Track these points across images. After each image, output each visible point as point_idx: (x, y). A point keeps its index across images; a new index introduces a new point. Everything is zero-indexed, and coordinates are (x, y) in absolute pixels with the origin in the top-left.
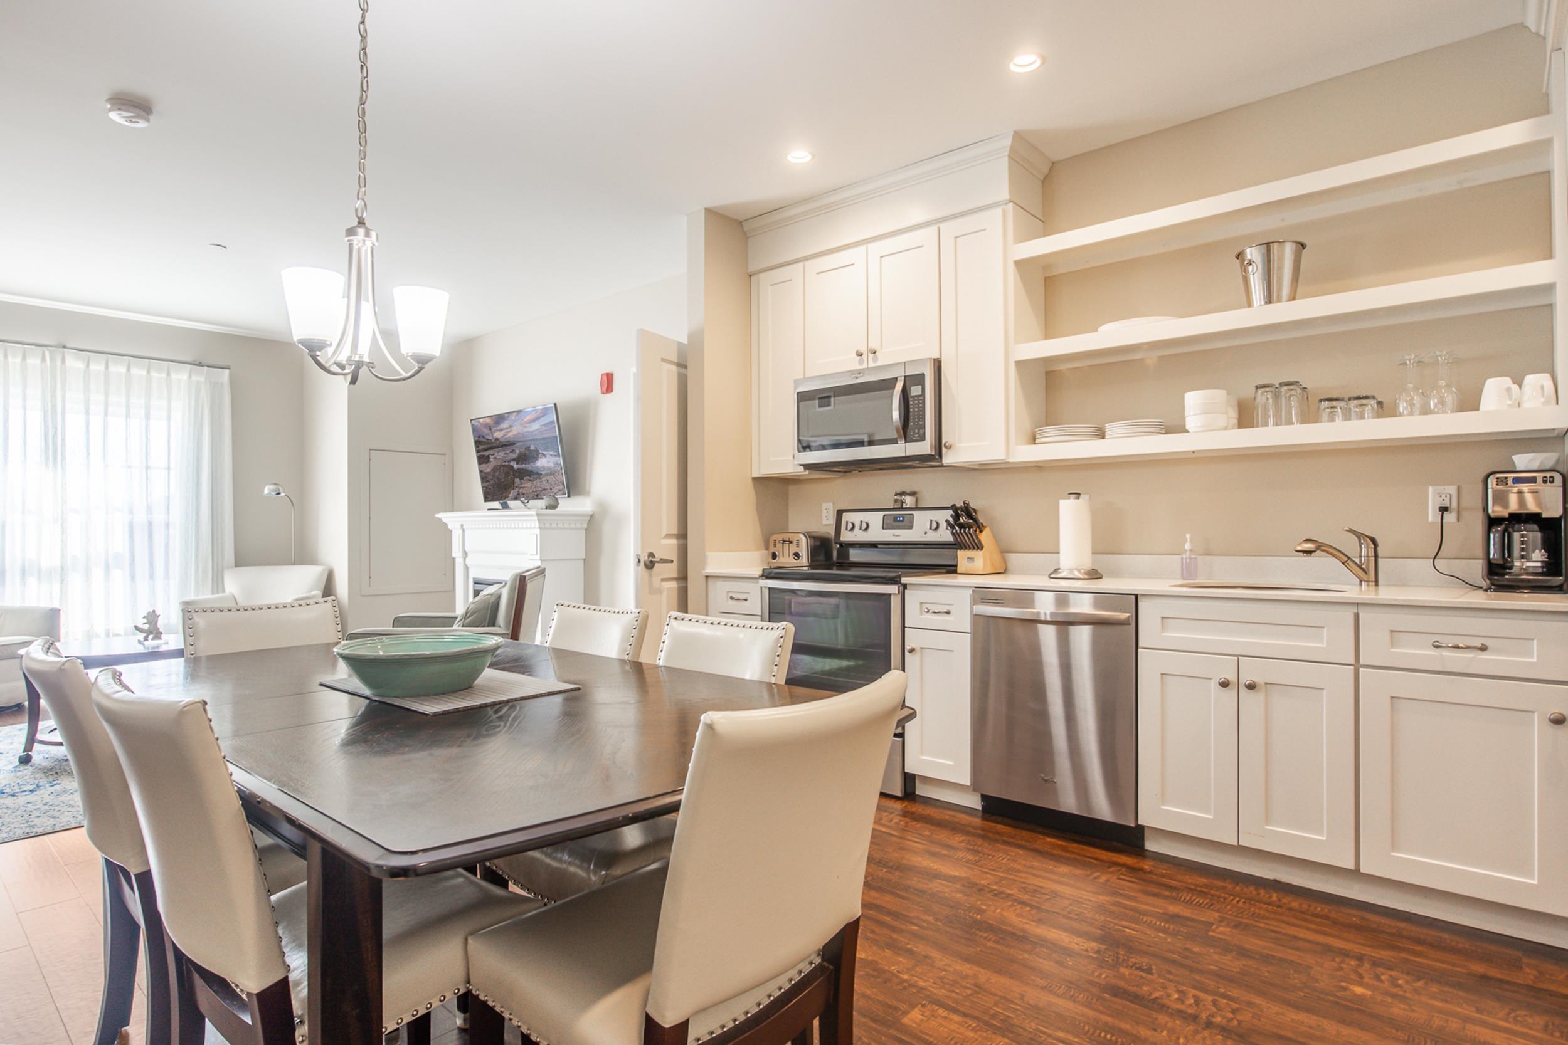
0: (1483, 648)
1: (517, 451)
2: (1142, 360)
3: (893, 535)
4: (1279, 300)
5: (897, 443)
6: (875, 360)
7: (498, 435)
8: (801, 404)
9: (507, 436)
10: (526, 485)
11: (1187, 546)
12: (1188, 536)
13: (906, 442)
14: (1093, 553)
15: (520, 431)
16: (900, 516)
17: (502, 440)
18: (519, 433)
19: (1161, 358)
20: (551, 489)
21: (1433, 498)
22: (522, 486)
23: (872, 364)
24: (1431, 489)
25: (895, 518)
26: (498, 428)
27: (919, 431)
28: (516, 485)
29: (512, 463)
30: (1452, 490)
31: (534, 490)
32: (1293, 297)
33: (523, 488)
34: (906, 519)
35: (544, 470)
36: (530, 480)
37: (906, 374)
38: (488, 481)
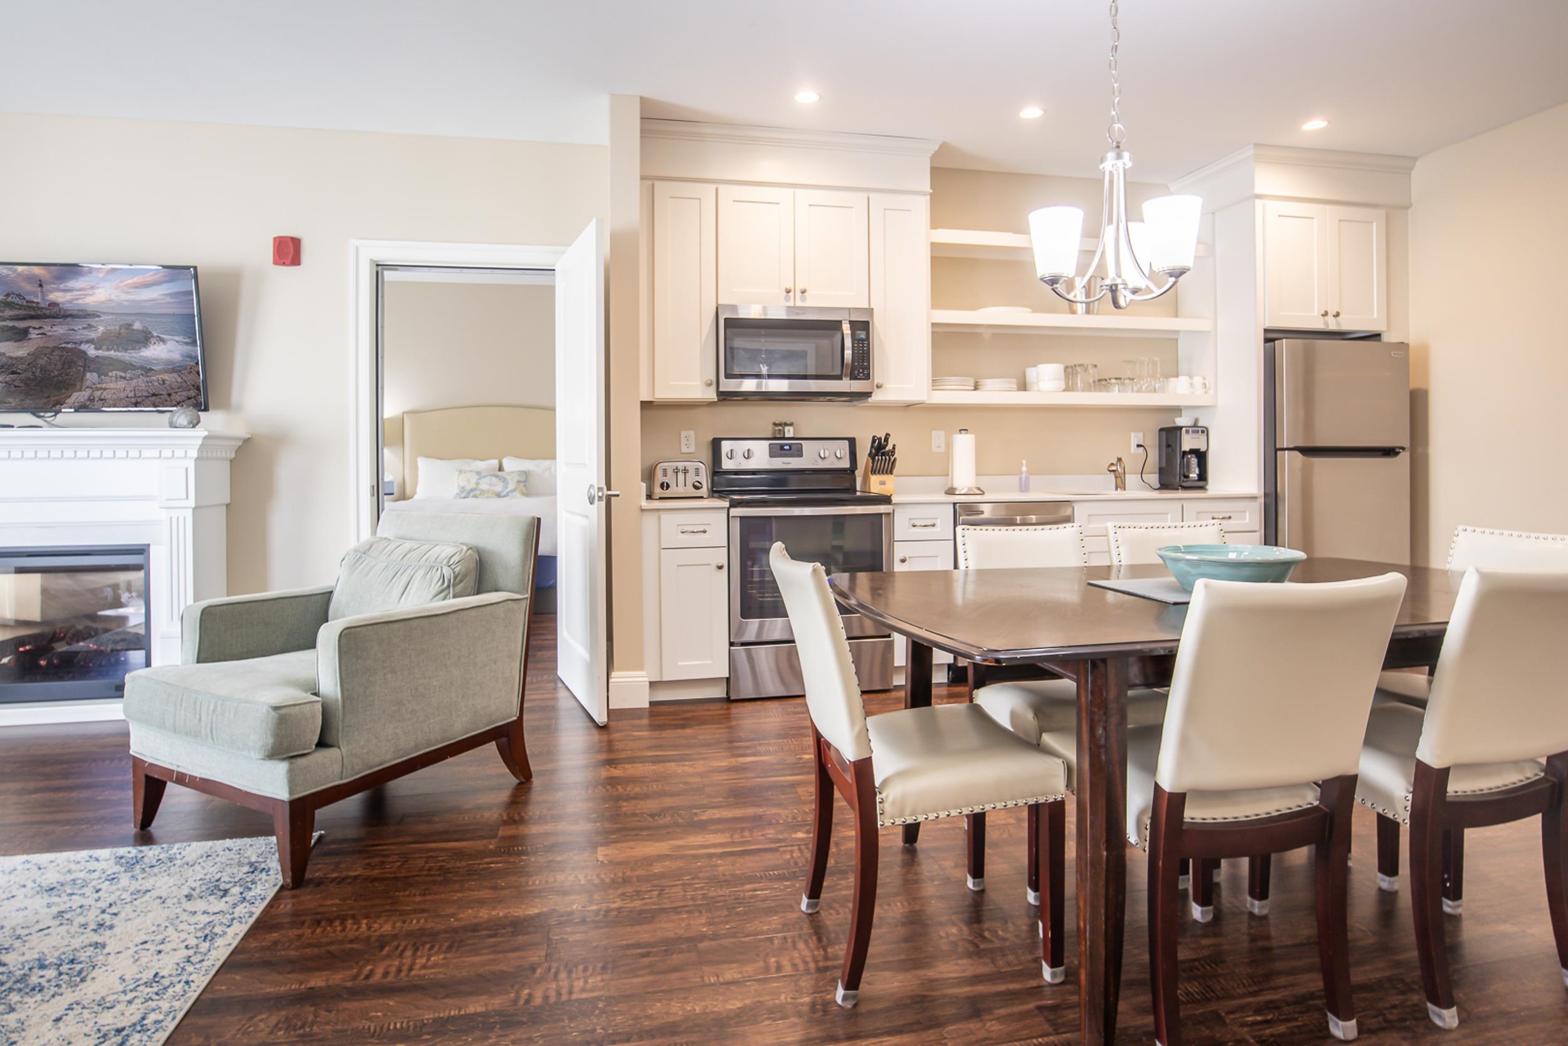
0: (1230, 518)
1: (101, 329)
2: (981, 334)
3: (784, 463)
4: (1093, 313)
5: (842, 379)
6: (803, 299)
7: (57, 297)
8: (728, 330)
9: (80, 302)
10: (112, 386)
11: (1024, 469)
12: (1024, 462)
13: (850, 380)
14: (977, 475)
15: (113, 297)
16: (787, 445)
17: (66, 306)
18: (111, 300)
19: (993, 334)
20: (169, 395)
21: (1135, 438)
22: (104, 386)
23: (799, 303)
24: (1132, 434)
25: (782, 447)
26: (62, 286)
27: (863, 371)
28: (88, 383)
29: (83, 347)
30: (1141, 435)
31: (132, 394)
32: (1097, 314)
33: (105, 389)
34: (793, 447)
35: (158, 364)
36: (125, 378)
37: (852, 319)
38: (13, 373)
